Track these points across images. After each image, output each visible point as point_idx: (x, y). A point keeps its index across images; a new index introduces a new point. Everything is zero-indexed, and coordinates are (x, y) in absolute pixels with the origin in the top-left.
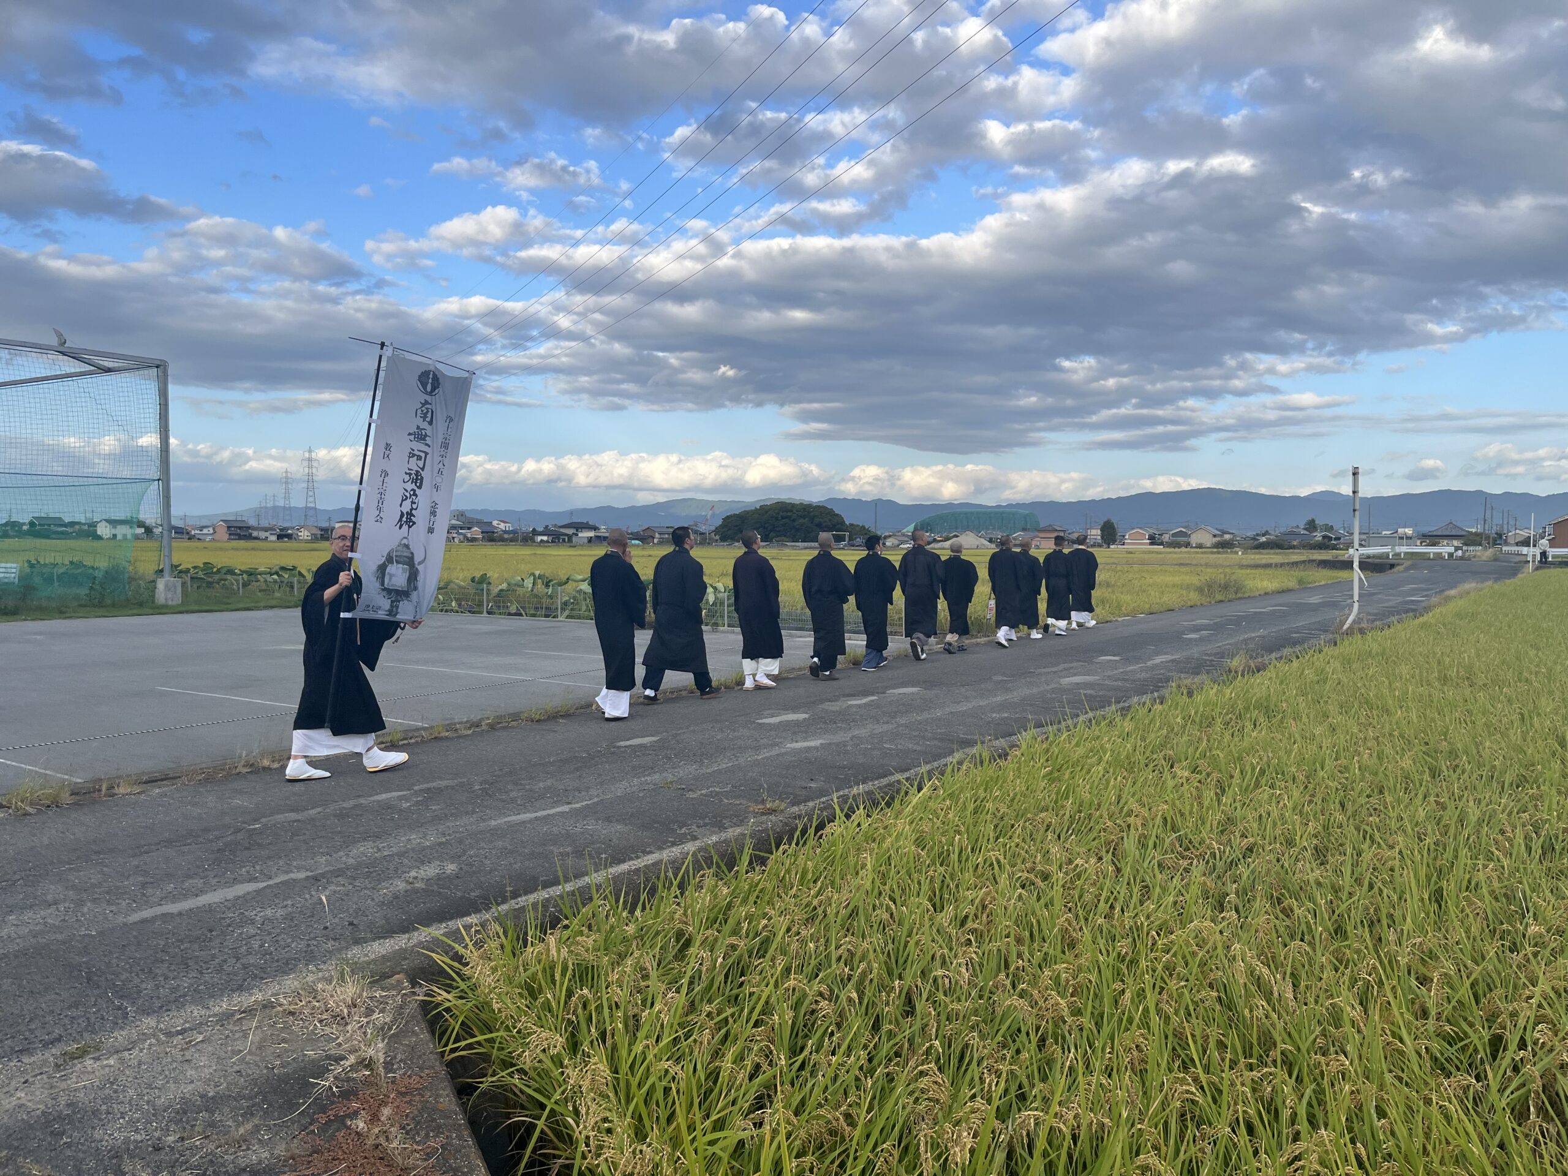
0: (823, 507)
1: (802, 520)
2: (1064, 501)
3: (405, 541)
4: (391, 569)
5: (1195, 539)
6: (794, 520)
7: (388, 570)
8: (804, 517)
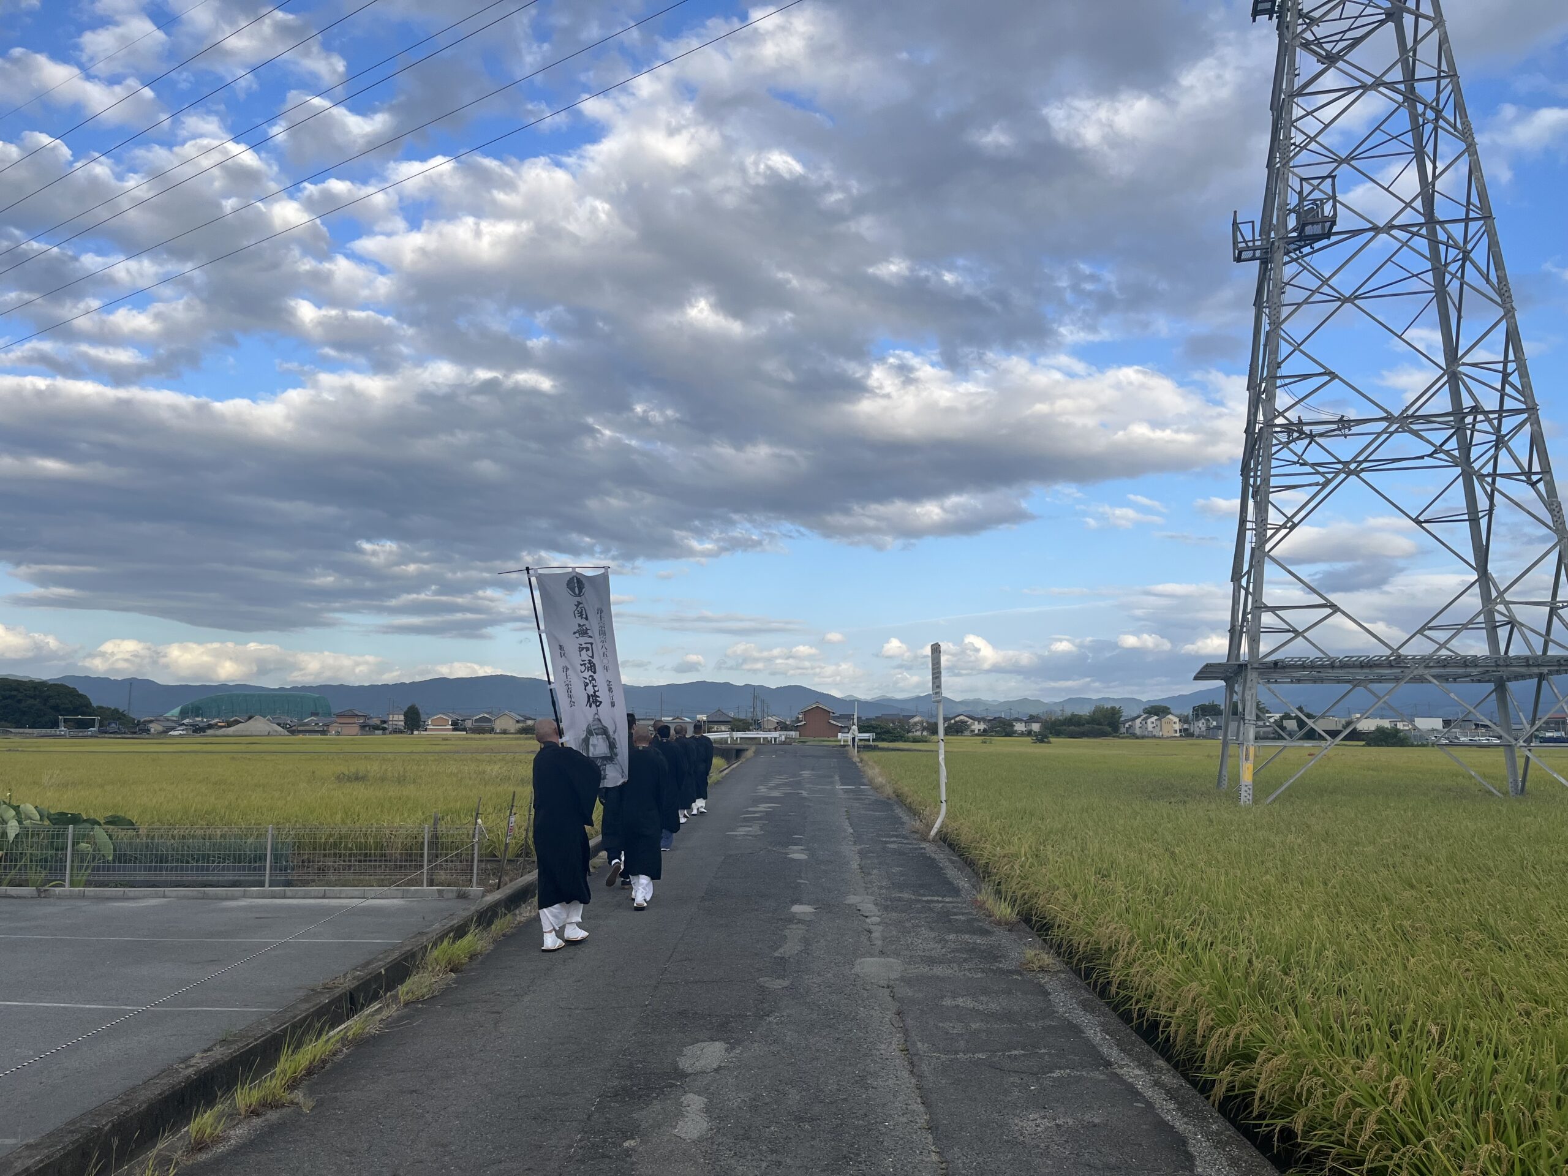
0: (62, 686)
1: (31, 701)
2: (357, 684)
3: (597, 716)
4: (593, 740)
5: (499, 725)
6: (19, 701)
7: (591, 742)
8: (34, 697)
